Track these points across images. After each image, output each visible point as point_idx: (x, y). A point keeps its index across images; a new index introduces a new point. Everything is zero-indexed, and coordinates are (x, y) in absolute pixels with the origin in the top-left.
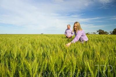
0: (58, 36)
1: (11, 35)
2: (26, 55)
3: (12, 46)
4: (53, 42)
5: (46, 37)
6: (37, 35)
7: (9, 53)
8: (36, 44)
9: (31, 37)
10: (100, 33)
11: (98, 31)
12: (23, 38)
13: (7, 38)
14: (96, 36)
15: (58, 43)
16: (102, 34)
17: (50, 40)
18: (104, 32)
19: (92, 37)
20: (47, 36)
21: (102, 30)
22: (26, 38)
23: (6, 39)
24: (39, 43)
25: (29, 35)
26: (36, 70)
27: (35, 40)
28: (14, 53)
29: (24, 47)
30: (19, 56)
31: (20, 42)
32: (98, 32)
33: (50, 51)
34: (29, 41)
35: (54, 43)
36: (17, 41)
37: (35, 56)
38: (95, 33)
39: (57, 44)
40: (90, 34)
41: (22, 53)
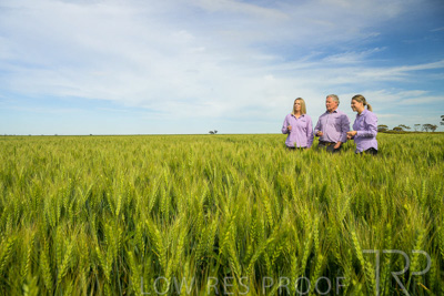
1: (106, 140)
2: (151, 205)
3: (110, 174)
4: (249, 162)
5: (224, 144)
6: (196, 138)
7: (99, 199)
8: (188, 167)
9: (172, 146)
12: (143, 147)
13: (94, 150)
17: (237, 154)
19: (417, 143)
20: (229, 139)
22: (155, 147)
23: (90, 151)
24: (199, 166)
25: (164, 137)
27: (184, 156)
28: (114, 197)
29: (148, 180)
30: (129, 207)
31: (134, 163)
33: (235, 194)
34: (165, 157)
35: (254, 168)
36: (126, 157)
37: (180, 207)
38: (434, 128)
39: (262, 169)
40: (413, 130)
41: (139, 198)
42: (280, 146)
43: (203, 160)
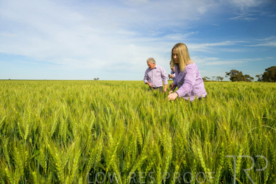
0: (134, 85)
1: (20, 83)
2: (53, 131)
3: (20, 108)
4: (121, 99)
5: (104, 87)
6: (85, 82)
7: (12, 126)
8: (81, 103)
9: (69, 87)
10: (232, 79)
11: (228, 74)
12: (48, 88)
13: (10, 90)
14: (224, 85)
15: (134, 101)
16: (239, 81)
17: (113, 94)
18: (242, 76)
19: (215, 87)
20: (107, 84)
21: (238, 72)
22: (56, 88)
23: (7, 91)
24: (88, 101)
25: (65, 82)
26: (75, 167)
27: (77, 95)
28: (23, 125)
29: (51, 111)
30: (35, 133)
31: (40, 100)
32: (229, 77)
33: (114, 121)
34: (63, 95)
35: (124, 102)
36: (35, 95)
37: (75, 132)
38: (222, 79)
39: (130, 103)
40: (211, 80)
41: (43, 125)
42: (140, 88)
43: (91, 97)
